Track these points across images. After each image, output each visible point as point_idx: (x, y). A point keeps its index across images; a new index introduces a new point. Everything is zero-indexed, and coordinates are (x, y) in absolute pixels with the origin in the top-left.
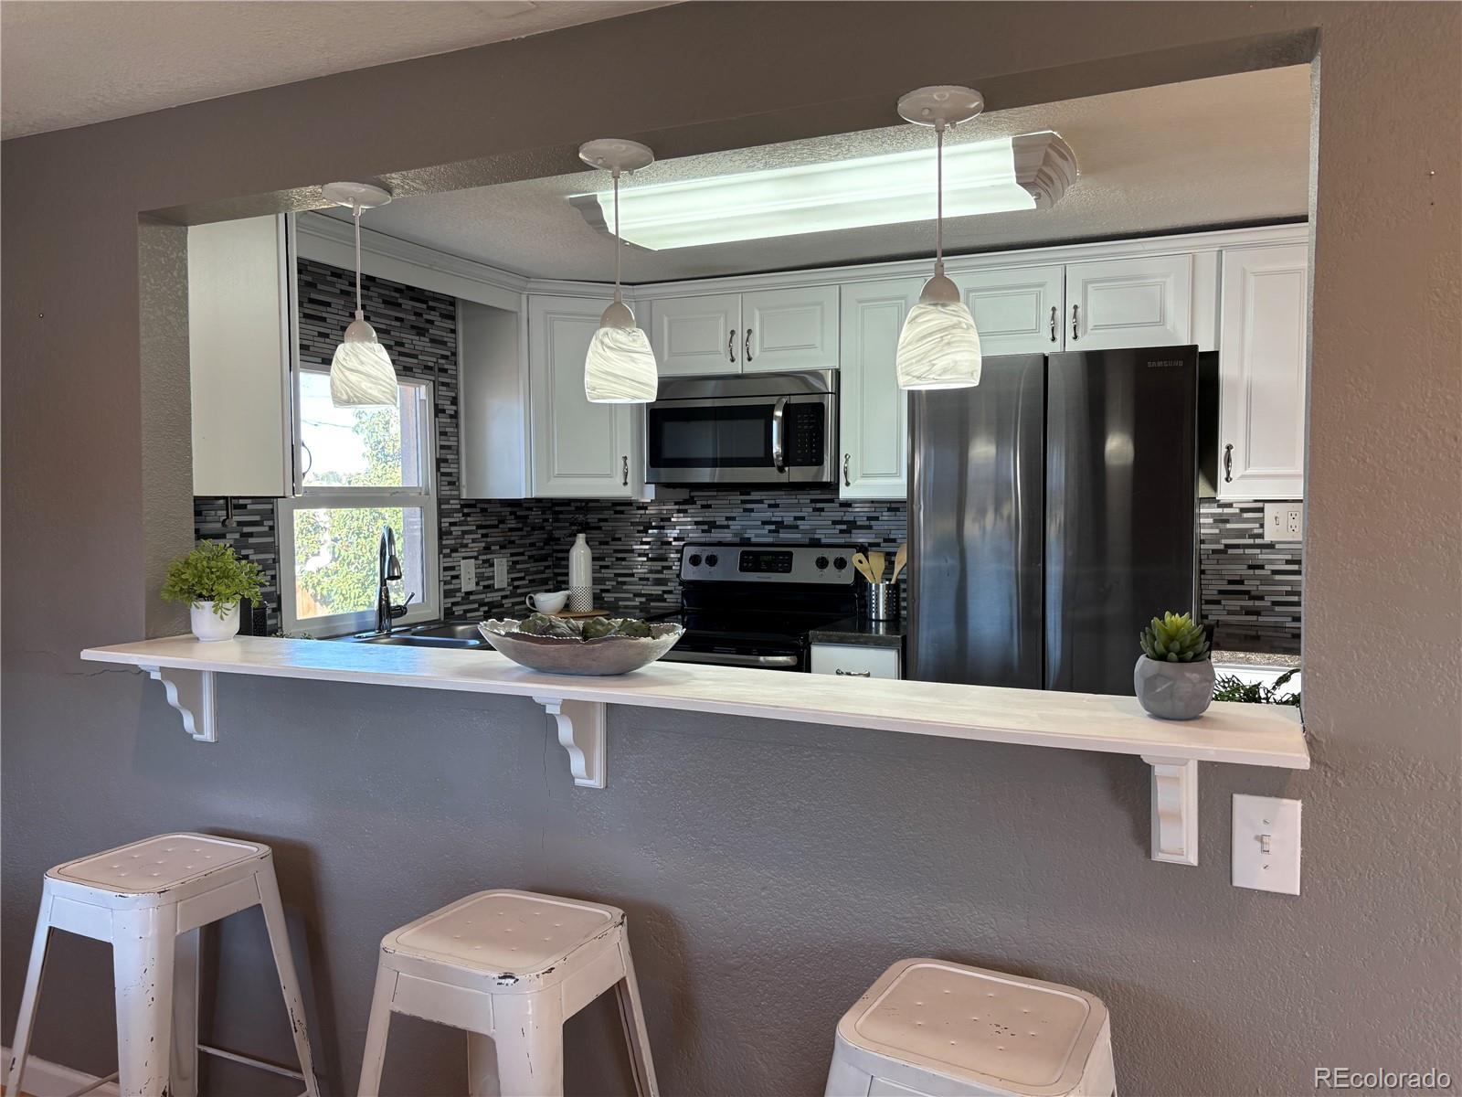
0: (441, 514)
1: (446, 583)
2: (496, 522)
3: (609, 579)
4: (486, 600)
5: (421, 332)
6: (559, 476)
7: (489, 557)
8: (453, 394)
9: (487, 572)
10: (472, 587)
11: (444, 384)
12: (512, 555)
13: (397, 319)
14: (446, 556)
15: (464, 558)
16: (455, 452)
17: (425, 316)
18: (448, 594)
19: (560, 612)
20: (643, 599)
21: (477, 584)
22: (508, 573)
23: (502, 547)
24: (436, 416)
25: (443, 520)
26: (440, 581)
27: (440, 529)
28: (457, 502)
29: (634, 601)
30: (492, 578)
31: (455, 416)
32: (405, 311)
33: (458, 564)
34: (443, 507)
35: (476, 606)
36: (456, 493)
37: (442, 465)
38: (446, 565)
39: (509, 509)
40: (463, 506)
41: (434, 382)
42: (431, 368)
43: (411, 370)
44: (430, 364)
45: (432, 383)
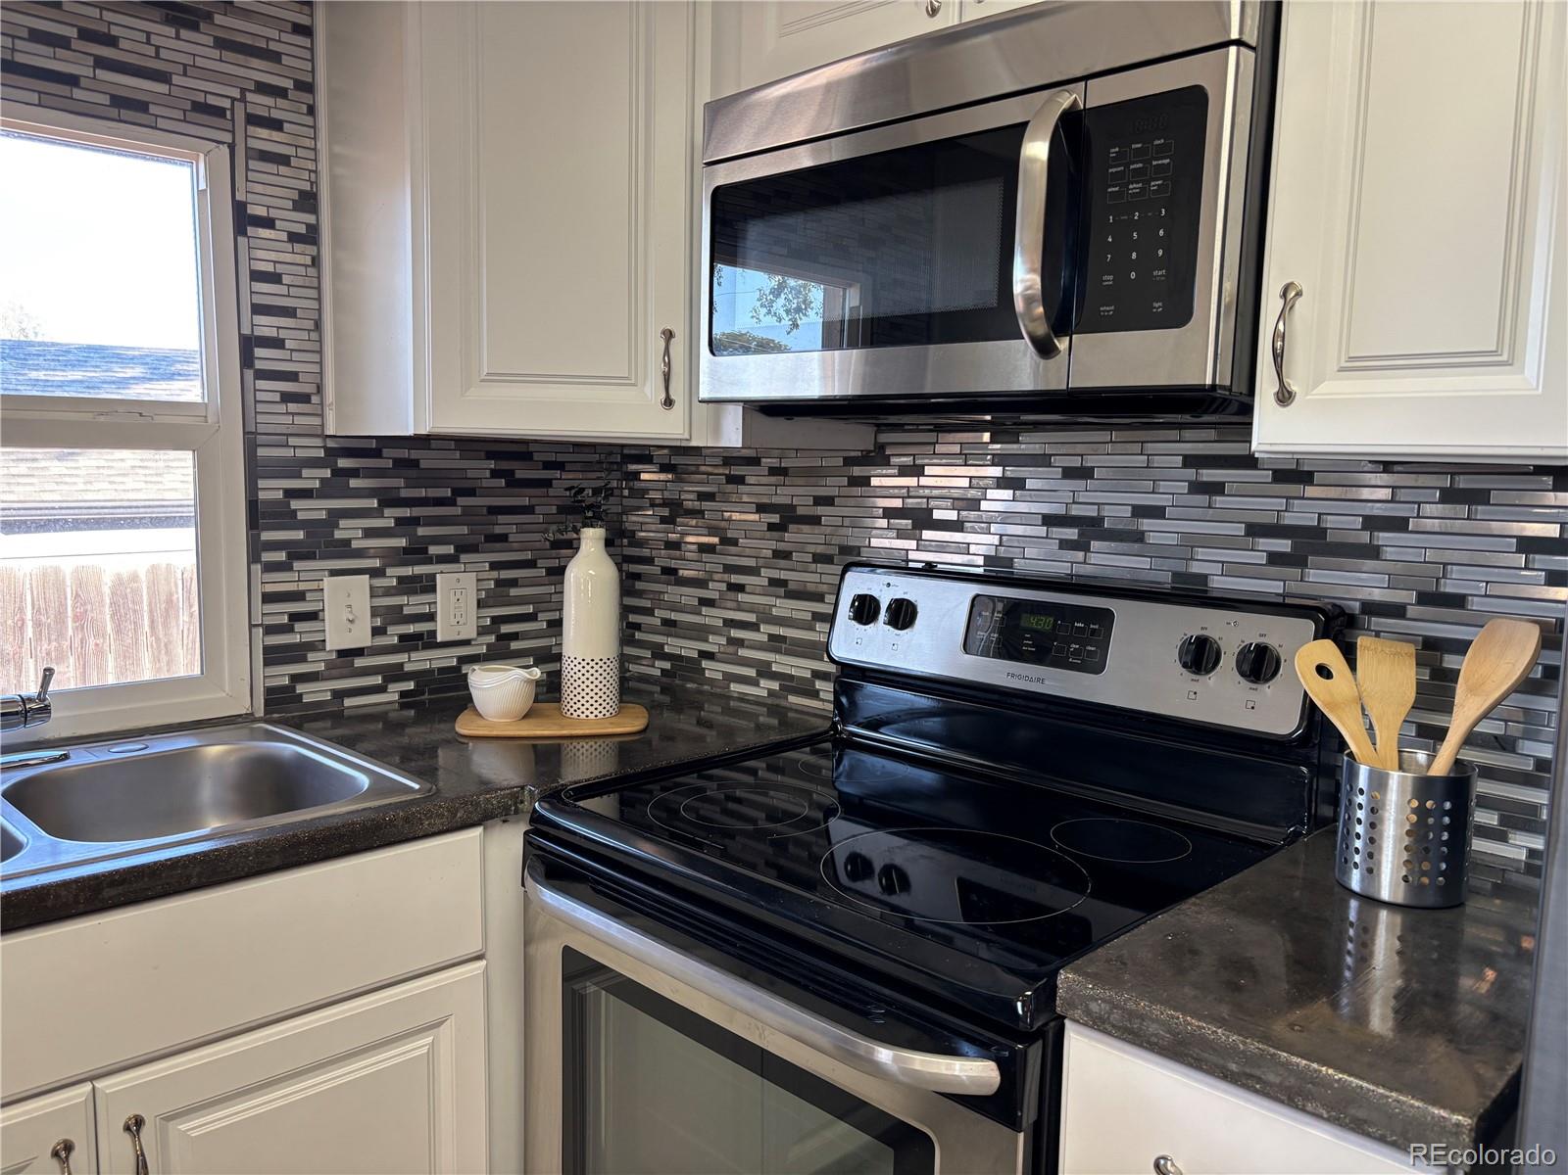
0: (255, 470)
1: (270, 630)
2: (448, 493)
3: (715, 631)
4: (408, 668)
6: (494, 378)
7: (419, 570)
8: (306, 187)
9: (413, 604)
10: (362, 637)
11: (265, 156)
12: (494, 566)
14: (270, 567)
15: (334, 573)
16: (310, 325)
18: (274, 656)
20: (775, 686)
21: (377, 631)
22: (480, 604)
23: (464, 547)
24: (240, 229)
25: (262, 483)
26: (251, 626)
27: (252, 505)
28: (318, 442)
29: (757, 685)
30: (431, 617)
31: (310, 237)
33: (314, 585)
34: (261, 452)
35: (378, 680)
36: (316, 421)
37: (259, 352)
38: (269, 588)
40: (332, 454)
41: (232, 147)
42: (219, 112)
43: (142, 107)
44: (212, 100)
45: (225, 150)
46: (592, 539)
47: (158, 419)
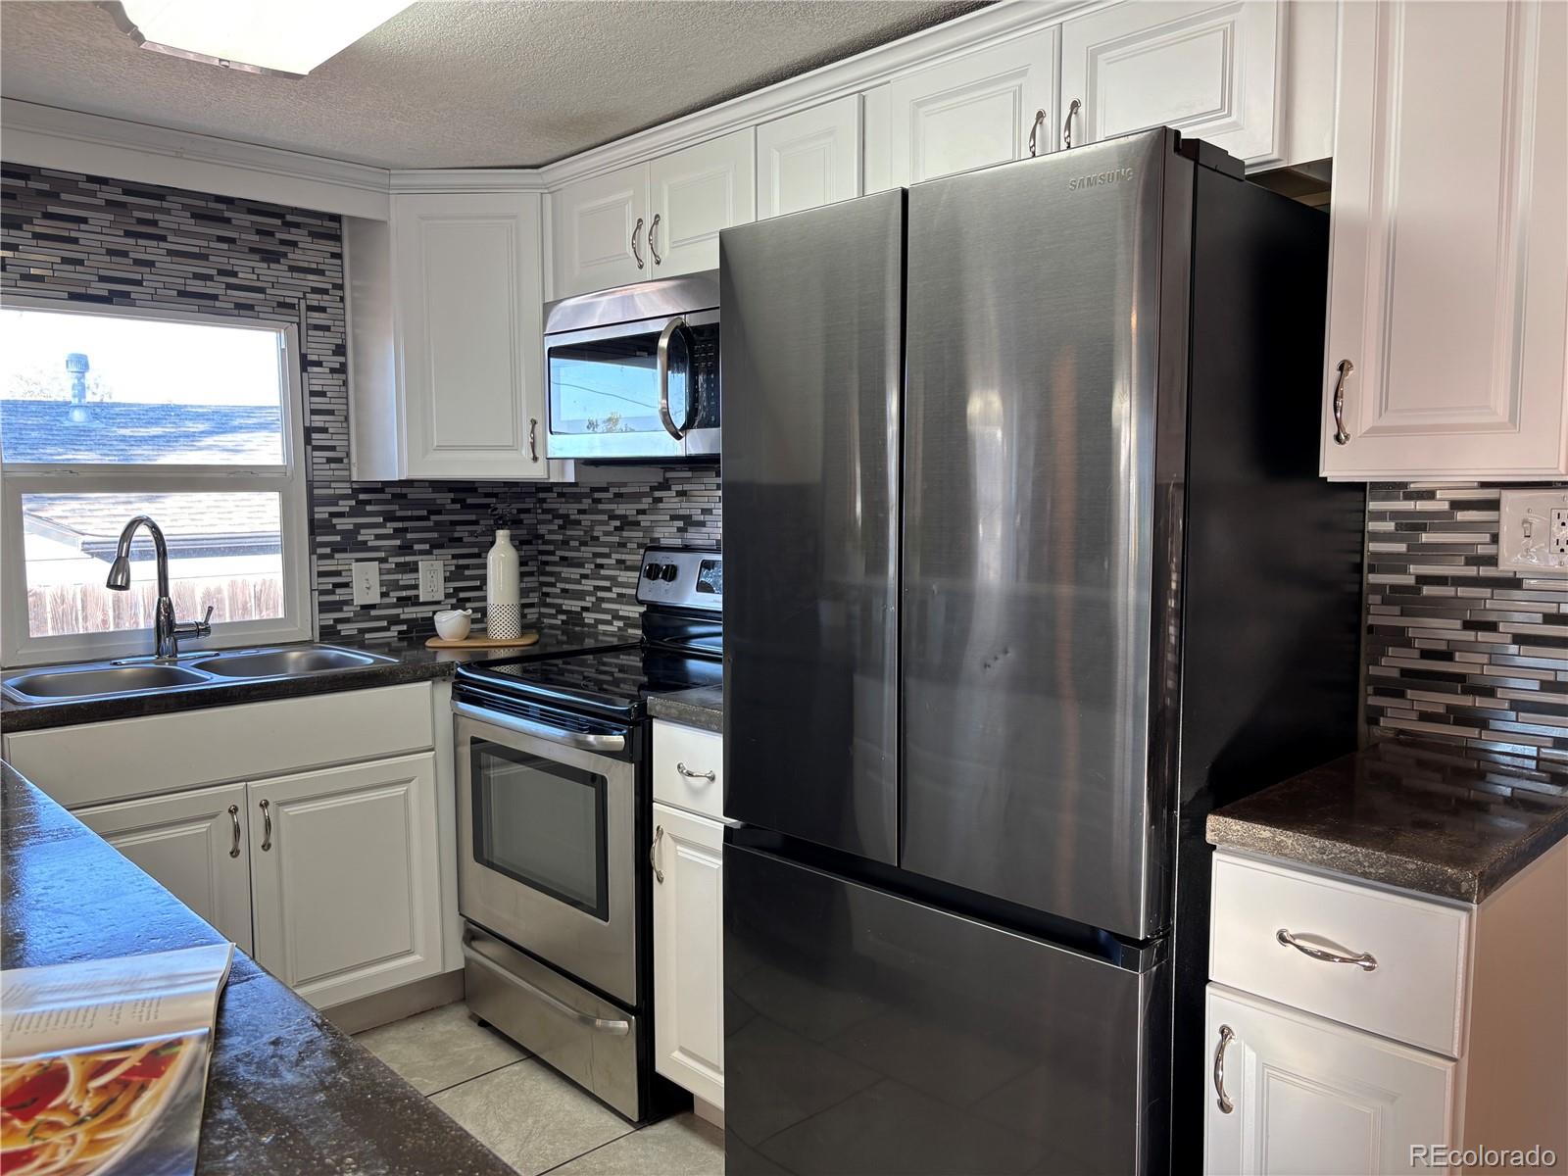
0: (313, 501)
1: (322, 593)
2: (425, 513)
3: (590, 594)
4: (402, 617)
5: (270, 257)
6: (441, 448)
7: (408, 559)
8: (339, 342)
9: (406, 579)
10: (374, 598)
11: (317, 327)
12: (454, 557)
13: (221, 239)
14: (322, 557)
15: (358, 560)
16: (342, 418)
17: (278, 235)
18: (324, 607)
19: (467, 638)
20: (621, 624)
21: (383, 595)
22: (446, 580)
23: (436, 545)
24: (304, 369)
25: (316, 509)
26: (312, 590)
27: (311, 521)
28: (348, 485)
29: (612, 624)
30: (416, 587)
31: (342, 369)
32: (241, 229)
33: (347, 567)
34: (316, 491)
35: (385, 623)
36: (346, 473)
37: (314, 436)
38: (321, 569)
39: (452, 495)
40: (356, 491)
41: (299, 324)
42: (292, 306)
43: (251, 307)
44: (288, 300)
45: (295, 326)
46: (502, 536)
47: (261, 475)
